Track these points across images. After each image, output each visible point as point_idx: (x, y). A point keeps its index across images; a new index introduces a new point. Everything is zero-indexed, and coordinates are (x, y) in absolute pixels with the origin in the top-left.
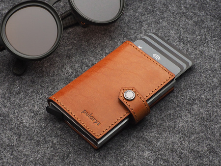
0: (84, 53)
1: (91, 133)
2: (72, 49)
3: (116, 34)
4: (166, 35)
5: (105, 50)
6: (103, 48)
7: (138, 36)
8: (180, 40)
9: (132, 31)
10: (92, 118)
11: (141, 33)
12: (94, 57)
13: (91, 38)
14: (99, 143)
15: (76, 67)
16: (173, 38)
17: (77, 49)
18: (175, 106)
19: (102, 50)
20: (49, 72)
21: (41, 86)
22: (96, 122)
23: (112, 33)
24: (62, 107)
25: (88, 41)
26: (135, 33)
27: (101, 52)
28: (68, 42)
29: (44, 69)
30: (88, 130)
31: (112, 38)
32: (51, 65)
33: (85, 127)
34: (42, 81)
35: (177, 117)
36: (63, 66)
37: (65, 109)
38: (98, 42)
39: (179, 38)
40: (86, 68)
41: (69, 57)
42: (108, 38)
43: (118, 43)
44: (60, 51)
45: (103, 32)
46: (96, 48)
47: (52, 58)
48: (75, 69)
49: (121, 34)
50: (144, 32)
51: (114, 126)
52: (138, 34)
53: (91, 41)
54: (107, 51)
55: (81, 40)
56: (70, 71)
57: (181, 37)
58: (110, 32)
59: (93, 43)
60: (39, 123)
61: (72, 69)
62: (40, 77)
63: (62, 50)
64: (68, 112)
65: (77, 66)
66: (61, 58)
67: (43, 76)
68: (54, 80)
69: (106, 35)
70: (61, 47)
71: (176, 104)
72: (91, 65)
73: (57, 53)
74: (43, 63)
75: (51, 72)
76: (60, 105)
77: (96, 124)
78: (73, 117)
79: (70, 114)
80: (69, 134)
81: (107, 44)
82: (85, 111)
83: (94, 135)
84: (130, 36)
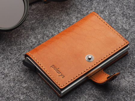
0: (45, 26)
1: (56, 83)
2: (35, 22)
3: (71, 10)
4: (112, 11)
5: (62, 24)
6: (61, 22)
7: (89, 12)
8: (124, 15)
9: (85, 8)
10: (59, 72)
11: (92, 10)
12: (53, 29)
13: (51, 14)
14: (62, 92)
15: (39, 38)
16: (118, 13)
17: (39, 23)
18: (120, 69)
19: (60, 24)
20: (17, 42)
21: (10, 53)
22: (61, 75)
23: (68, 10)
24: (35, 61)
25: (48, 16)
26: (87, 10)
27: (59, 25)
28: (32, 17)
29: (13, 39)
30: (54, 81)
31: (68, 14)
32: (18, 36)
33: (52, 79)
34: (11, 49)
35: (122, 78)
36: (28, 37)
37: (37, 63)
38: (57, 17)
39: (122, 13)
40: (47, 38)
41: (33, 29)
42: (65, 14)
43: (73, 18)
44: (26, 25)
45: (61, 9)
46: (55, 22)
47: (19, 30)
48: (38, 39)
49: (75, 11)
50: (94, 9)
51: (75, 79)
52: (89, 11)
53: (51, 16)
54: (64, 25)
55: (43, 16)
56: (34, 40)
57: (125, 13)
58: (66, 9)
59: (52, 18)
60: (9, 83)
61: (35, 39)
62: (9, 46)
63: (27, 24)
64: (39, 65)
65: (39, 36)
66: (26, 30)
67: (12, 45)
68: (21, 48)
69: (63, 11)
70: (26, 21)
71: (120, 67)
72: (51, 36)
73: (23, 26)
74: (12, 34)
75: (19, 41)
76: (34, 60)
77: (61, 77)
78: (43, 70)
79: (41, 68)
80: (33, 92)
81: (64, 19)
82: (53, 66)
83: (58, 85)
84: (82, 12)
